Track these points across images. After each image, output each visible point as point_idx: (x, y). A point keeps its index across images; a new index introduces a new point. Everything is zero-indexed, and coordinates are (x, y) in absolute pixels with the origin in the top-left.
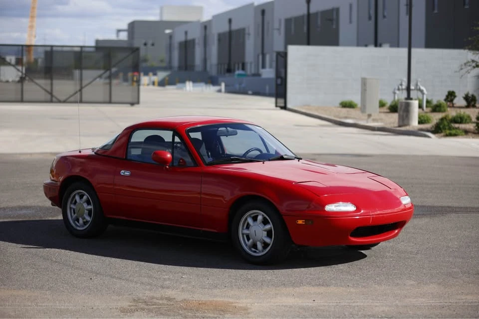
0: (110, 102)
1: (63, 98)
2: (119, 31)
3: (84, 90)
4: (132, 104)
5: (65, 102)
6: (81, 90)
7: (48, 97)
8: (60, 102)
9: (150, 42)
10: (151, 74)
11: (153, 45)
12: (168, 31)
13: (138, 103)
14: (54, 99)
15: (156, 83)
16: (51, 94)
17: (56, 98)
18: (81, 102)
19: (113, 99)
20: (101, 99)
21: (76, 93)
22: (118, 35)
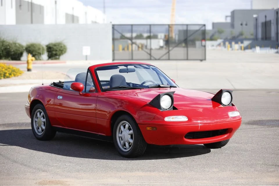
0: (187, 59)
1: (157, 57)
2: (227, 17)
3: (171, 52)
4: (201, 60)
5: (159, 59)
6: (169, 52)
7: (149, 57)
8: (156, 59)
9: (244, 23)
10: (240, 43)
11: (246, 25)
12: (255, 16)
13: (205, 59)
14: (152, 58)
15: (243, 48)
16: (150, 54)
17: (153, 57)
18: (169, 59)
19: (189, 58)
20: (183, 58)
21: (166, 54)
22: (226, 19)
